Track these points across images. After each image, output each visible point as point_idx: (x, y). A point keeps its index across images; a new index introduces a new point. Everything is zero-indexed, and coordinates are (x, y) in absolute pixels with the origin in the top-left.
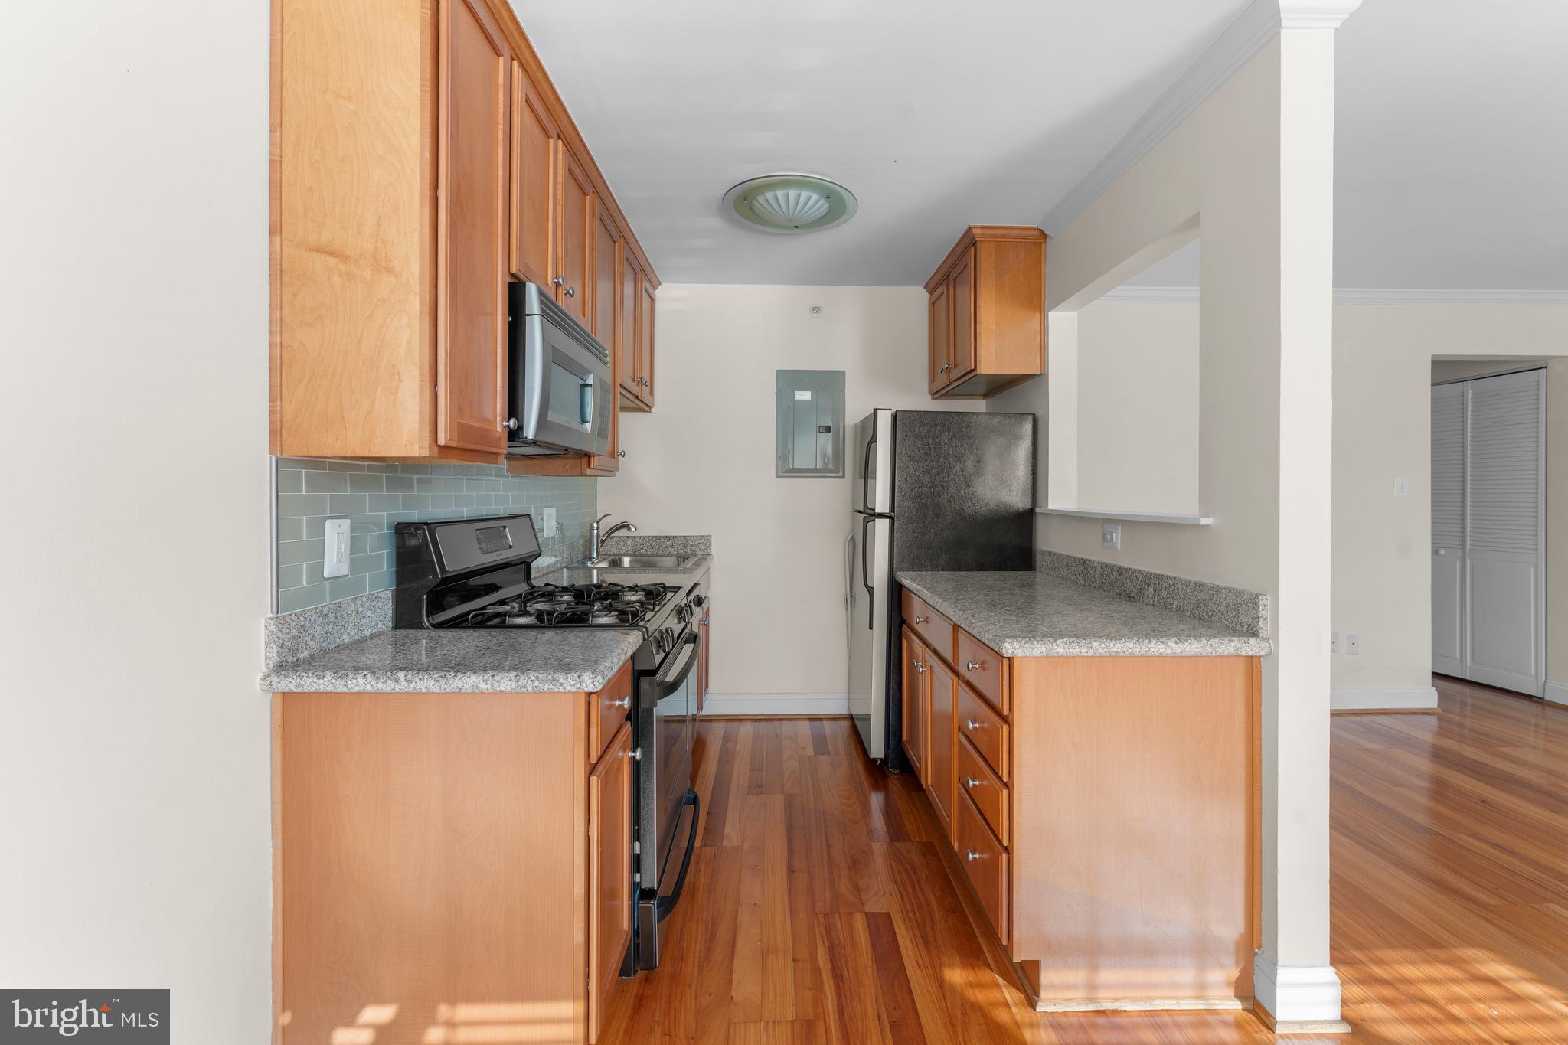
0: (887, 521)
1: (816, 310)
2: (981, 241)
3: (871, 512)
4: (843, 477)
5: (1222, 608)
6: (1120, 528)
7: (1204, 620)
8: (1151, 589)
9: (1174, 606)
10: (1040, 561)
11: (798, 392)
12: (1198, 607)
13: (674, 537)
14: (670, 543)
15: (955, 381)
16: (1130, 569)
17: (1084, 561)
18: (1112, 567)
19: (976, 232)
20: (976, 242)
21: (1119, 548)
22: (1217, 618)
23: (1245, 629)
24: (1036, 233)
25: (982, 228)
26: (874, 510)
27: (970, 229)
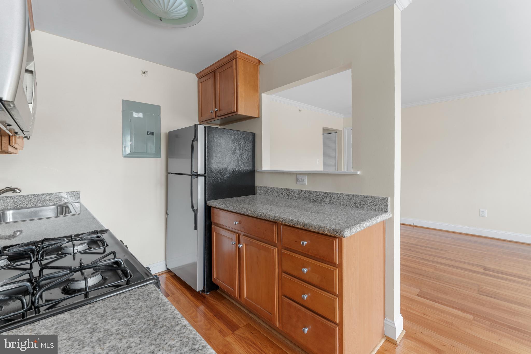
0: (203, 178)
1: (144, 72)
2: (239, 58)
3: (195, 174)
4: (160, 157)
5: (368, 203)
6: (306, 177)
7: (359, 208)
8: (328, 199)
9: (342, 204)
10: (258, 191)
11: (135, 113)
12: (355, 203)
13: (50, 194)
14: (47, 198)
15: (219, 117)
16: (315, 191)
17: (288, 190)
18: (305, 191)
19: (238, 53)
20: (237, 58)
21: (306, 184)
22: (365, 207)
23: (380, 210)
24: (257, 61)
25: (240, 52)
26: (197, 173)
27: (236, 51)
